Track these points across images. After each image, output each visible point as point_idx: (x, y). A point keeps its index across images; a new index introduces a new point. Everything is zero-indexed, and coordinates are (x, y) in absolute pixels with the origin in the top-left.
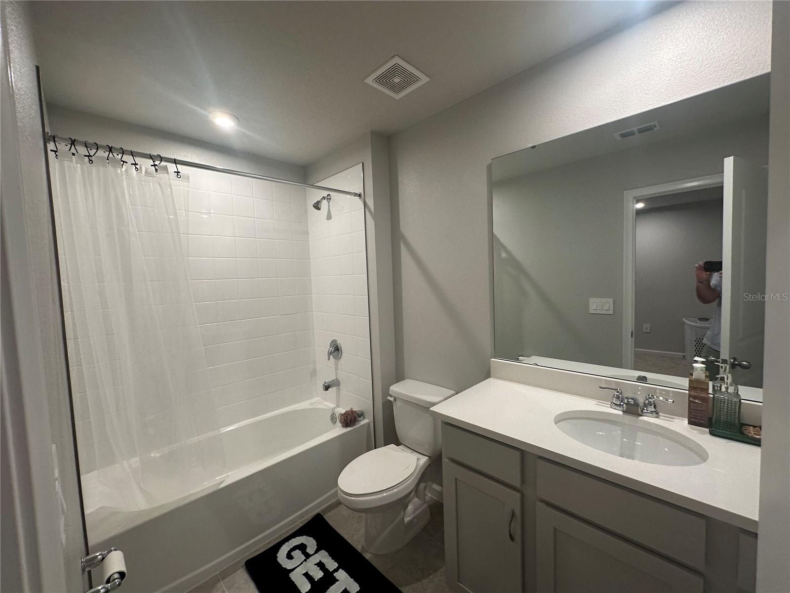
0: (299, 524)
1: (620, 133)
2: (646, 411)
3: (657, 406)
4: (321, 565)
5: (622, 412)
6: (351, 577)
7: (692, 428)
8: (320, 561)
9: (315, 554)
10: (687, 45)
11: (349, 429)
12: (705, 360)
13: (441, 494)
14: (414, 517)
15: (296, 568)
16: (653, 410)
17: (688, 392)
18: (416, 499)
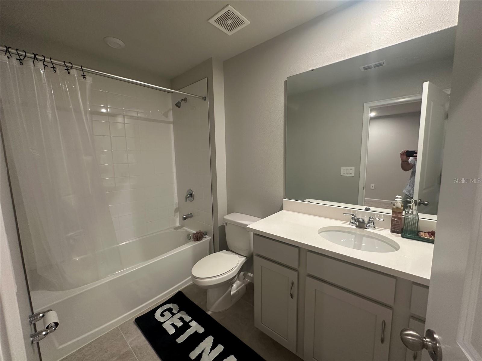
0: (168, 297)
1: (364, 66)
2: (369, 226)
3: (375, 223)
4: (181, 319)
5: (356, 227)
6: (200, 325)
7: (392, 234)
8: (181, 317)
9: (177, 313)
10: (404, 9)
11: (199, 242)
12: (402, 197)
13: (252, 278)
14: (237, 291)
15: (166, 321)
16: (372, 225)
17: (391, 215)
18: (238, 281)
